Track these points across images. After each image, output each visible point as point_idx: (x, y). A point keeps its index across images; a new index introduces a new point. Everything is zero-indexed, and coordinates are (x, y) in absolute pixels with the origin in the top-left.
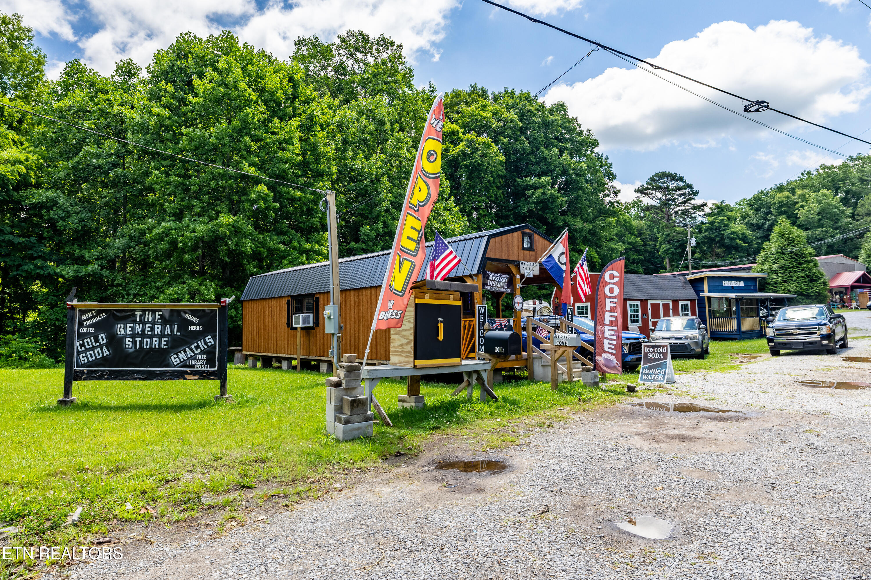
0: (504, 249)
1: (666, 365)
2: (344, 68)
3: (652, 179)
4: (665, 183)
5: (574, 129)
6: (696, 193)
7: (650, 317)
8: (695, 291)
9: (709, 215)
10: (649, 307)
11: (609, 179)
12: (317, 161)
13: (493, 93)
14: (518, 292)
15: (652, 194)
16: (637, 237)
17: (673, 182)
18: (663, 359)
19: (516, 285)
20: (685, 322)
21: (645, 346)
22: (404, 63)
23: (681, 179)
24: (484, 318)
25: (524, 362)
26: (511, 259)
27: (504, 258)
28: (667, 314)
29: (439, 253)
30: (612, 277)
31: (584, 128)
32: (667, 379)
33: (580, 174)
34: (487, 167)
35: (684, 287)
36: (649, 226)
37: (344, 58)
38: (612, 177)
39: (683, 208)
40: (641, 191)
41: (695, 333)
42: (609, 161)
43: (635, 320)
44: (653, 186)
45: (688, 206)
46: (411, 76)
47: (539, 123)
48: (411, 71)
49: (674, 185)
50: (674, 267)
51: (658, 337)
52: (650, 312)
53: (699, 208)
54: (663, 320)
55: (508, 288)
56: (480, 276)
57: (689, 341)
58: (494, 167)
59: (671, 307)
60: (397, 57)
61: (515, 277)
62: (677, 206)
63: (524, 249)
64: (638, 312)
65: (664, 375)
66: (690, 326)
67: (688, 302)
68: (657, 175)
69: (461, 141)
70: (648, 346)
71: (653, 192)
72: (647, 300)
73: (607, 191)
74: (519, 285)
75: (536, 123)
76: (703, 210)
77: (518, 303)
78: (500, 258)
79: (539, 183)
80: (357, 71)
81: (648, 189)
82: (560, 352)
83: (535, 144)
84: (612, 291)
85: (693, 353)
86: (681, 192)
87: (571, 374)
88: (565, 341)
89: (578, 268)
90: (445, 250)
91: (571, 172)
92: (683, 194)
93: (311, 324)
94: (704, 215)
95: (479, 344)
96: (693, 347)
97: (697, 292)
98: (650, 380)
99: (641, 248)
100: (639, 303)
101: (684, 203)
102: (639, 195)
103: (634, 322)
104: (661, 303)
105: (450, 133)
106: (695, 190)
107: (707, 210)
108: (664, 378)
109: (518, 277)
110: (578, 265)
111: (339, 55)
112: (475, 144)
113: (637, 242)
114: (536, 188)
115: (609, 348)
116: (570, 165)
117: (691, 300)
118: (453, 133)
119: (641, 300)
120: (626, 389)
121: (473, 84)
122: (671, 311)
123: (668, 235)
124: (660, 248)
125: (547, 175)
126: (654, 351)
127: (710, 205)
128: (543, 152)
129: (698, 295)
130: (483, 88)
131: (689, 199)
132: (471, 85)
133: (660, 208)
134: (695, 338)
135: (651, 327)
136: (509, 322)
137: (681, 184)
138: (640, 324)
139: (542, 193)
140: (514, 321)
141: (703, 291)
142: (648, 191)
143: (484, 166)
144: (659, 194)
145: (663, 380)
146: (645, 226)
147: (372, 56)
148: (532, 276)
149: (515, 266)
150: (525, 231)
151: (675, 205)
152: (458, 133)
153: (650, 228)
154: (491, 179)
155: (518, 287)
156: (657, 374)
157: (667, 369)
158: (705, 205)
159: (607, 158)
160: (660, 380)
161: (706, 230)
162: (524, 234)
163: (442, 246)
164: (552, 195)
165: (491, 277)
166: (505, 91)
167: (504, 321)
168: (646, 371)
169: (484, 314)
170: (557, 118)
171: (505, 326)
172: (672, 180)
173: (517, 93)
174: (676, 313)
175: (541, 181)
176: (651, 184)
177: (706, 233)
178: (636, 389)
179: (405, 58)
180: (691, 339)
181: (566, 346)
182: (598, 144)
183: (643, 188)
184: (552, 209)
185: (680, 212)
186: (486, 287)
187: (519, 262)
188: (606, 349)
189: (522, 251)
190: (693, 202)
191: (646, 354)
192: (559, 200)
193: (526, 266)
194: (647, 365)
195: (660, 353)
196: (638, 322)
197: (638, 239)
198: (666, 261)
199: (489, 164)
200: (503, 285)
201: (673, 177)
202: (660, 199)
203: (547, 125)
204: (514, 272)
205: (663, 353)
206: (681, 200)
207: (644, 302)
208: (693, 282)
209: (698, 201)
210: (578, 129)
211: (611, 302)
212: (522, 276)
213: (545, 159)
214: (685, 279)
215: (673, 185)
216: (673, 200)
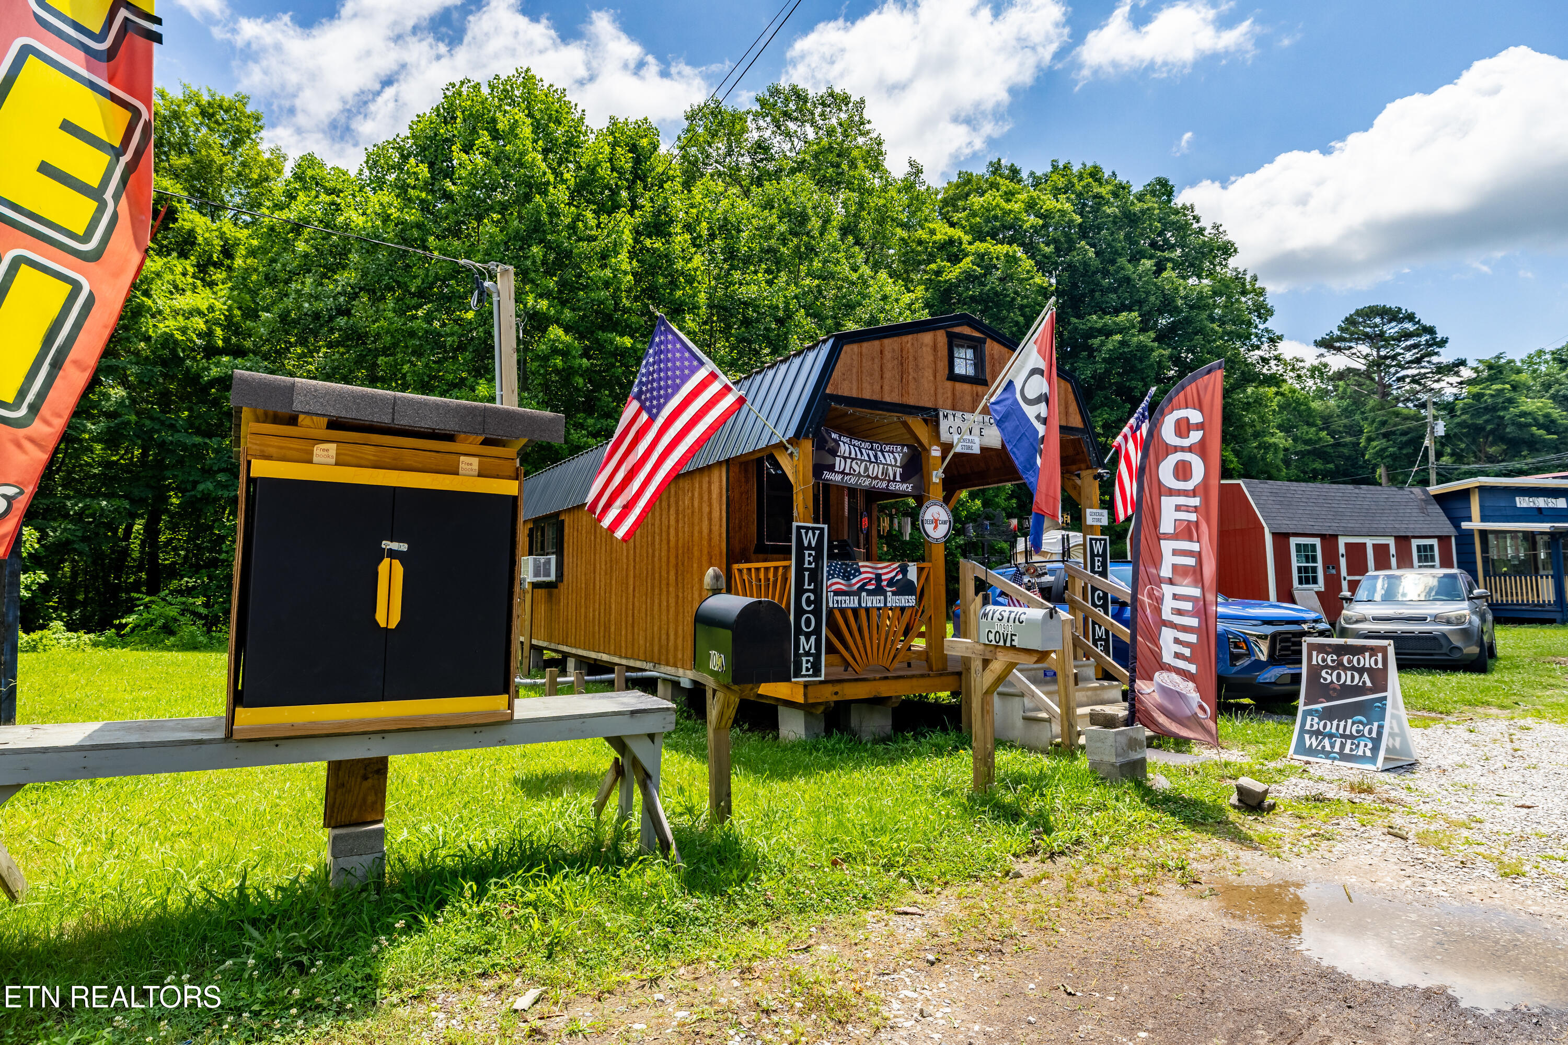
0: (888, 375)
1: (1383, 709)
2: (766, 149)
3: (1350, 321)
4: (1376, 326)
5: (1187, 224)
6: (1443, 342)
7: (1344, 572)
8: (1450, 518)
9: (1470, 382)
10: (1342, 550)
11: (1259, 317)
12: (674, 285)
13: (1032, 174)
14: (937, 492)
15: (1351, 348)
16: (1322, 429)
17: (1394, 324)
18: (1373, 691)
19: (929, 475)
20: (1434, 582)
21: (1311, 647)
22: (868, 133)
23: (1411, 317)
24: (818, 558)
25: (951, 680)
26: (912, 401)
27: (887, 399)
28: (1382, 562)
29: (674, 378)
30: (1183, 428)
31: (1206, 223)
32: (1388, 750)
33: (1199, 304)
34: (1013, 299)
35: (1422, 510)
36: (1345, 410)
37: (767, 134)
38: (1264, 311)
39: (1415, 372)
40: (1327, 344)
41: (1461, 609)
42: (1258, 285)
43: (1308, 577)
44: (1352, 334)
45: (1426, 368)
46: (880, 153)
47: (1116, 217)
48: (879, 144)
49: (1396, 329)
50: (1396, 480)
51: (1359, 616)
52: (1343, 562)
53: (1450, 370)
54: (1377, 577)
55: (904, 479)
56: (807, 446)
57: (1446, 628)
58: (1026, 297)
59: (1393, 551)
60: (857, 124)
61: (927, 451)
62: (1403, 368)
63: (953, 377)
64: (1314, 559)
65: (1377, 742)
66: (1447, 591)
67: (1434, 542)
68: (1358, 313)
69: (966, 255)
70: (1321, 648)
71: (1352, 344)
72: (1336, 536)
73: (1254, 340)
74: (937, 476)
75: (1109, 216)
76: (1457, 374)
77: (936, 522)
78: (876, 397)
79: (1114, 322)
80: (788, 154)
81: (1341, 339)
82: (997, 666)
83: (1108, 257)
84: (1182, 471)
85: (1456, 656)
86: (1410, 342)
87: (1071, 726)
88: (1010, 630)
89: (1125, 437)
90: (693, 371)
91: (1180, 302)
92: (1415, 346)
93: (553, 578)
94: (1461, 383)
95: (799, 631)
96: (1456, 641)
97: (1455, 522)
98: (1327, 755)
99: (1329, 450)
100: (1317, 542)
101: (1418, 361)
102: (1323, 350)
103: (1307, 582)
104: (1369, 542)
105: (945, 243)
106: (1439, 336)
107: (1466, 373)
108: (1375, 749)
109: (936, 452)
110: (1126, 430)
111: (758, 128)
112: (991, 259)
113: (1320, 439)
114: (1108, 333)
115: (1177, 655)
116: (1177, 289)
117: (1440, 538)
118: (951, 242)
119: (1322, 537)
120: (1234, 799)
121: (995, 160)
122: (1394, 561)
123: (1384, 423)
124: (1366, 448)
125: (1130, 310)
126: (1340, 665)
127: (1472, 363)
128: (1123, 269)
129: (1457, 526)
130: (1012, 165)
131: (1430, 354)
132: (991, 163)
133: (1368, 375)
134: (1459, 620)
135: (1346, 593)
136: (904, 570)
137: (1410, 327)
138: (1321, 586)
139: (1120, 342)
140: (920, 570)
141: (1469, 519)
142: (1342, 345)
143: (1007, 296)
144: (1364, 349)
145: (1373, 759)
146: (1338, 411)
147: (813, 124)
148: (976, 450)
149: (925, 421)
150: (957, 330)
151: (1399, 365)
152: (961, 243)
153: (1347, 413)
154: (1021, 319)
155: (935, 480)
156: (1351, 737)
157: (1387, 724)
158: (1463, 363)
159: (1255, 279)
160: (1362, 759)
161: (1464, 411)
162: (954, 341)
163: (682, 359)
164: (1141, 347)
165: (844, 449)
166: (1053, 166)
167: (888, 570)
168: (1313, 723)
169: (819, 547)
170: (1150, 205)
171: (891, 582)
172: (1390, 321)
173: (1076, 168)
174: (1405, 561)
175: (1118, 319)
176: (1347, 329)
177: (1464, 417)
178: (1269, 800)
179: (869, 122)
180: (1448, 622)
181: (1013, 647)
182: (1235, 251)
183: (1332, 338)
184: (1142, 371)
185: (1408, 380)
186: (827, 475)
187: (936, 410)
188: (1167, 658)
189: (949, 384)
190: (1435, 359)
191: (1315, 672)
192: (1155, 354)
193: (958, 422)
194: (1318, 706)
195: (1361, 671)
196: (1315, 581)
197: (1323, 434)
198: (1381, 471)
199: (1016, 293)
200: (885, 473)
201: (1393, 315)
202: (1365, 357)
203: (1131, 219)
204: (924, 439)
205: (1370, 671)
206: (1409, 356)
207: (1329, 540)
208: (1441, 499)
209: (1445, 356)
210: (1195, 226)
211: (1178, 508)
212: (947, 448)
213: (1128, 280)
214: (1426, 492)
215: (1392, 329)
216: (1394, 358)
